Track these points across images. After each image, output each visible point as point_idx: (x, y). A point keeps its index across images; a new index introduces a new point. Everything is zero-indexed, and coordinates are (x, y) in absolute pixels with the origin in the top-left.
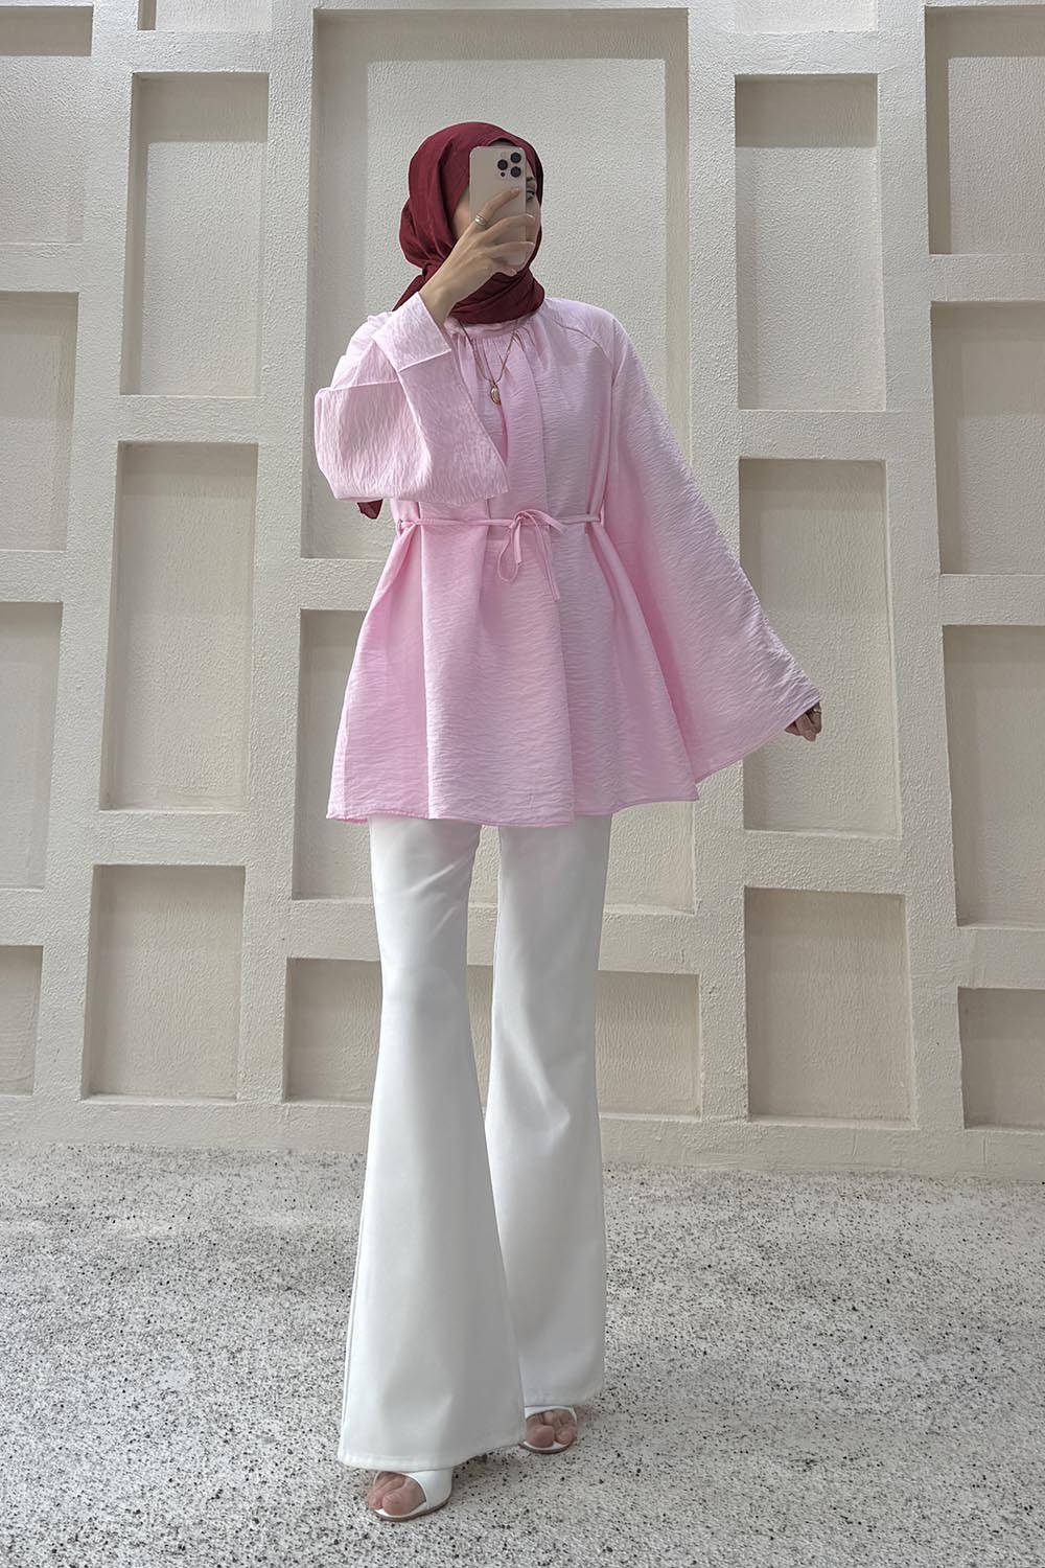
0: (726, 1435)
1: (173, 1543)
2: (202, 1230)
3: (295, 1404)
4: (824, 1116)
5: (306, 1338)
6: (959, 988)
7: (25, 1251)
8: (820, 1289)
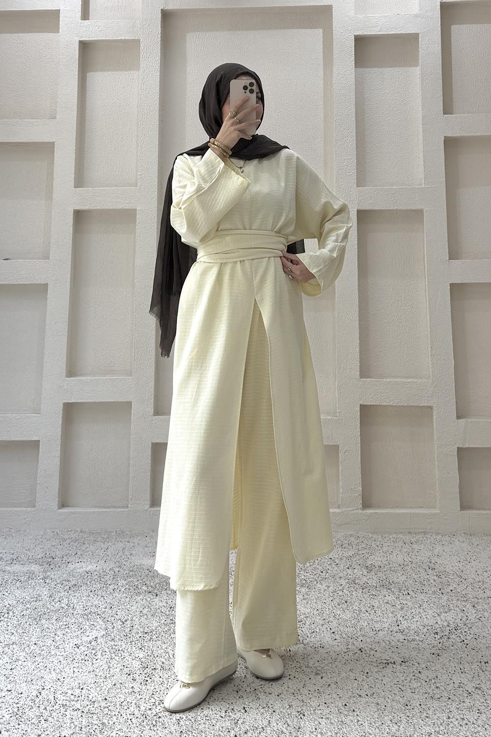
0: (348, 653)
1: (92, 709)
2: (111, 567)
3: (150, 644)
4: (397, 507)
5: (156, 614)
6: (458, 447)
7: (30, 579)
8: (393, 585)
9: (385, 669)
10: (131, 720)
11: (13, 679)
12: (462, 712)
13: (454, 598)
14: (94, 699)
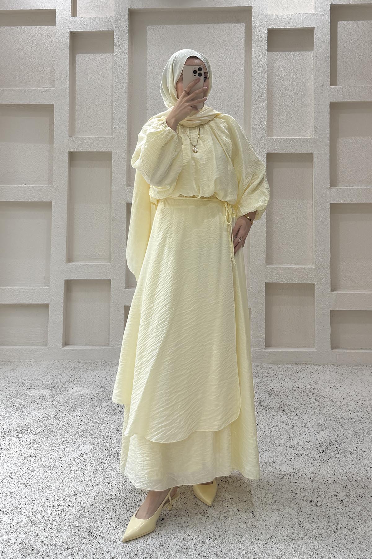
4: (288, 347)
6: (331, 310)
7: (43, 401)
8: (286, 407)
9: (283, 479)
10: (110, 523)
11: (29, 488)
12: (337, 517)
13: (328, 418)
14: (84, 505)
